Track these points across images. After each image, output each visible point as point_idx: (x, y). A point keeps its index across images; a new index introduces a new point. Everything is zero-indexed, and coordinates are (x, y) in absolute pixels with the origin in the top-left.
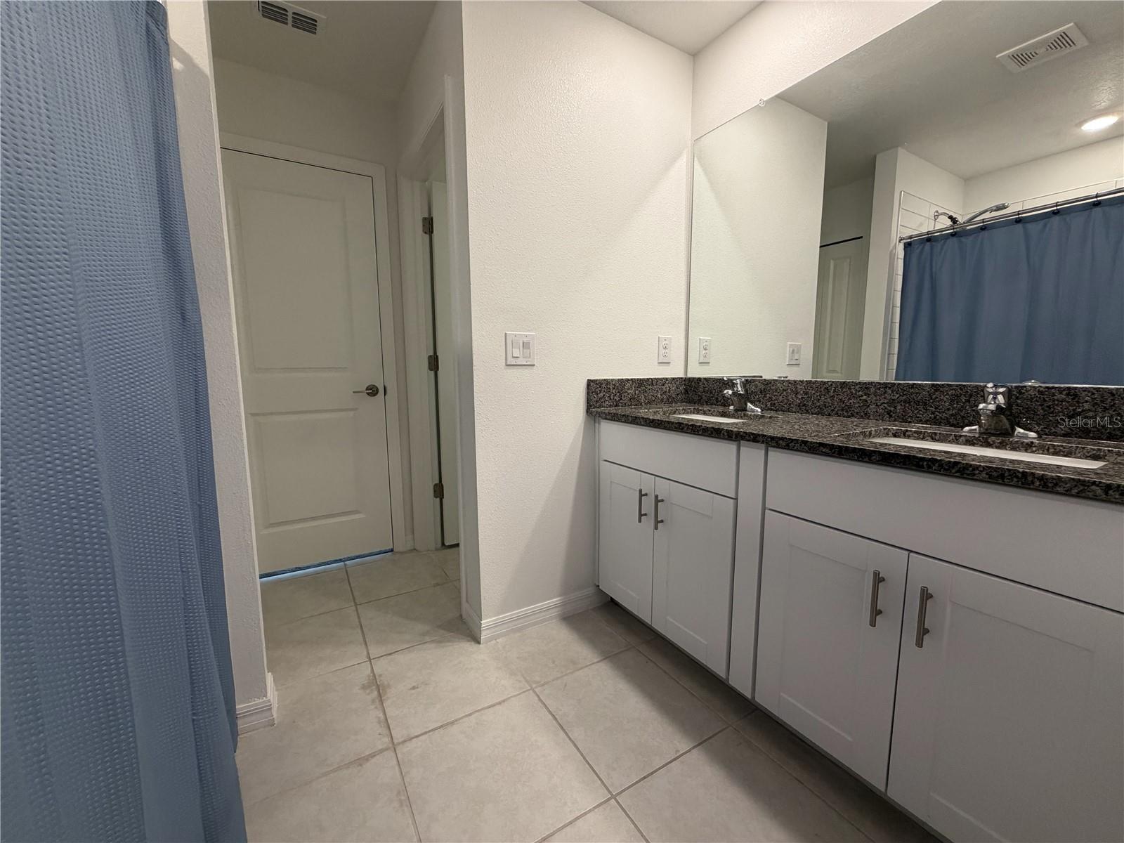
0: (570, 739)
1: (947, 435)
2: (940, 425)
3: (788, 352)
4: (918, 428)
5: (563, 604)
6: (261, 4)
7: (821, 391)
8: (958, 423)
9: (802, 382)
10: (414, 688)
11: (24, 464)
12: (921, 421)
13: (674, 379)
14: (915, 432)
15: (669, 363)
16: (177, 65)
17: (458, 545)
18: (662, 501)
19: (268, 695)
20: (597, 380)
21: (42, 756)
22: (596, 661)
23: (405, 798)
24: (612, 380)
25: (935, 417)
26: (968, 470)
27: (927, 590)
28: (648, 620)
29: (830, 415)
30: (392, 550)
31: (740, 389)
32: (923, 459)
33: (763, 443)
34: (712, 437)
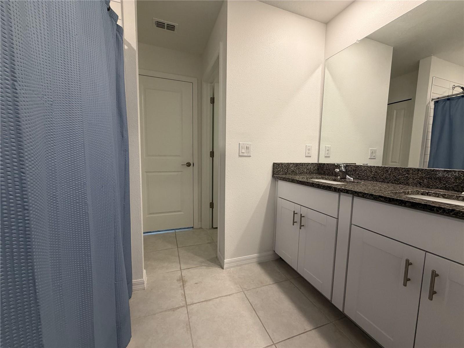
0: (258, 316)
1: (452, 195)
2: (448, 190)
3: (369, 153)
4: (435, 191)
5: (259, 257)
6: (156, 22)
7: (384, 171)
8: (459, 190)
9: (374, 167)
10: (196, 283)
11: (63, 186)
12: (438, 188)
13: (312, 163)
14: (434, 193)
15: (311, 156)
16: (126, 47)
17: (217, 228)
18: (304, 217)
19: (144, 278)
20: (277, 163)
21: (61, 288)
22: (271, 283)
23: (189, 327)
24: (284, 163)
25: (446, 186)
26: (460, 214)
27: (435, 272)
28: (296, 269)
29: (388, 183)
30: (193, 227)
31: (343, 169)
32: (434, 207)
33: (351, 194)
34: (327, 190)
